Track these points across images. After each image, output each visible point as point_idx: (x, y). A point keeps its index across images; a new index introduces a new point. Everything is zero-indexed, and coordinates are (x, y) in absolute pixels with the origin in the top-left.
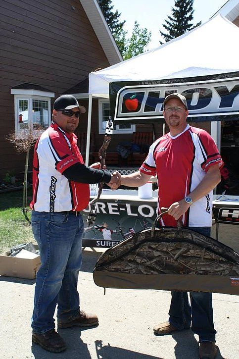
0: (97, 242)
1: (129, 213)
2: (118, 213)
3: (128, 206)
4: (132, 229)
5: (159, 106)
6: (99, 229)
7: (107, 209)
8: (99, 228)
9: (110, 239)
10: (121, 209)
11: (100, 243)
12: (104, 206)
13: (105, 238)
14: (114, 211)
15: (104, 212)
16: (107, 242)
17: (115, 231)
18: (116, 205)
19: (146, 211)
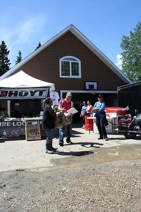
1: (14, 125)
3: (14, 123)
4: (14, 130)
5: (13, 95)
7: (6, 124)
8: (2, 131)
9: (6, 135)
10: (11, 124)
11: (2, 136)
12: (6, 123)
14: (9, 125)
15: (5, 126)
17: (8, 132)
18: (10, 122)
19: (19, 124)
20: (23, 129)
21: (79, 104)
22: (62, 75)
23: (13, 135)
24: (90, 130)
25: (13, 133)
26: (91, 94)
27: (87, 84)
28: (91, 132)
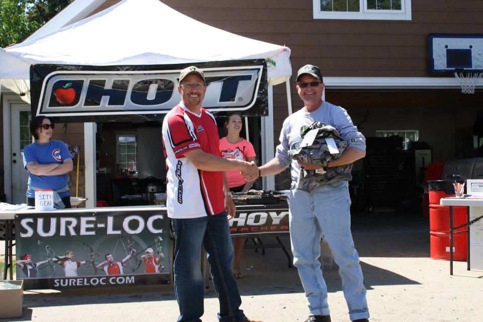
0: (56, 281)
1: (110, 231)
2: (93, 233)
3: (110, 220)
4: (110, 255)
5: (105, 99)
6: (59, 262)
7: (77, 229)
8: (59, 259)
9: (75, 275)
10: (100, 226)
11: (59, 282)
13: (68, 275)
14: (88, 230)
15: (73, 233)
16: (70, 280)
17: (84, 262)
18: (93, 219)
19: (134, 225)
20: (150, 250)
21: (402, 139)
22: (324, 8)
23: (108, 278)
24: (452, 258)
25: (106, 268)
26: (455, 92)
27: (440, 47)
28: (460, 266)
